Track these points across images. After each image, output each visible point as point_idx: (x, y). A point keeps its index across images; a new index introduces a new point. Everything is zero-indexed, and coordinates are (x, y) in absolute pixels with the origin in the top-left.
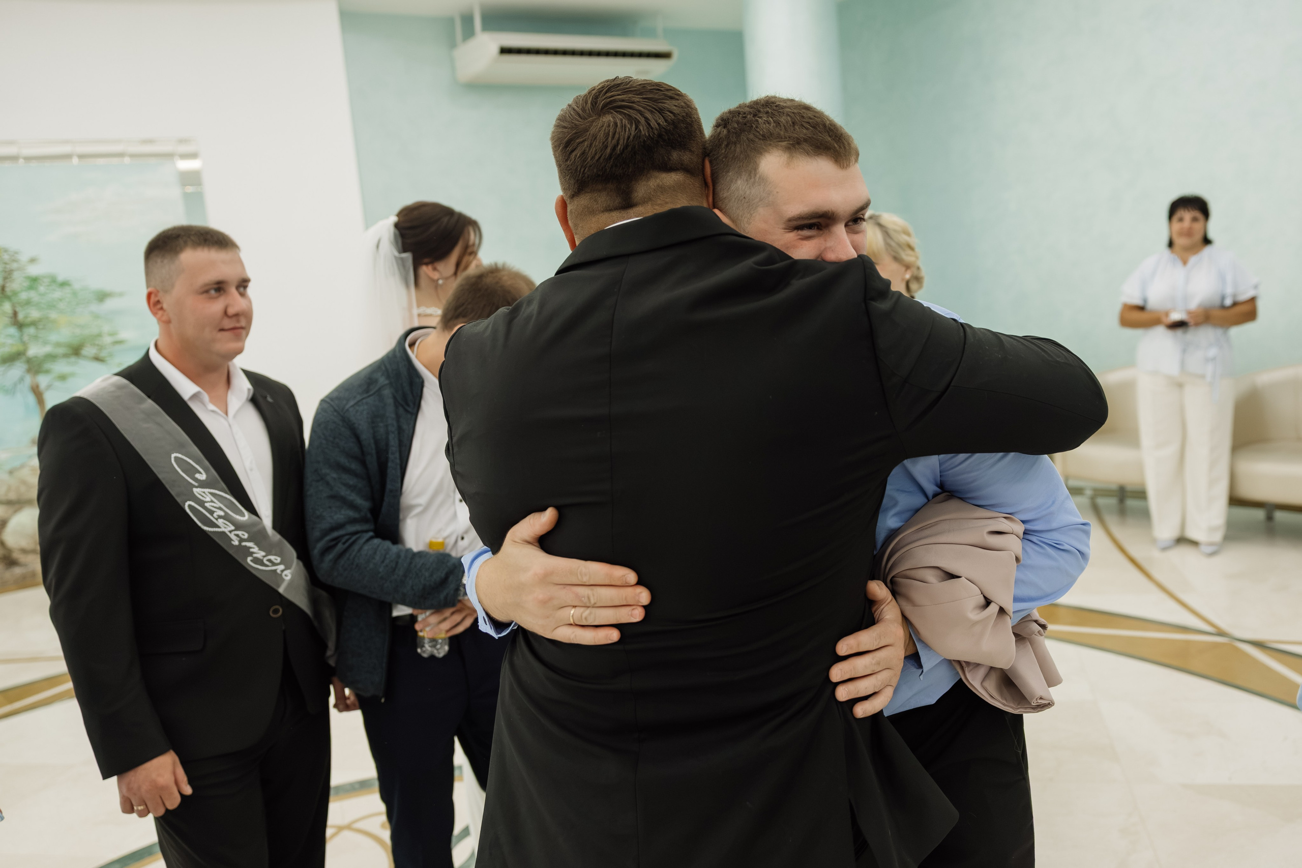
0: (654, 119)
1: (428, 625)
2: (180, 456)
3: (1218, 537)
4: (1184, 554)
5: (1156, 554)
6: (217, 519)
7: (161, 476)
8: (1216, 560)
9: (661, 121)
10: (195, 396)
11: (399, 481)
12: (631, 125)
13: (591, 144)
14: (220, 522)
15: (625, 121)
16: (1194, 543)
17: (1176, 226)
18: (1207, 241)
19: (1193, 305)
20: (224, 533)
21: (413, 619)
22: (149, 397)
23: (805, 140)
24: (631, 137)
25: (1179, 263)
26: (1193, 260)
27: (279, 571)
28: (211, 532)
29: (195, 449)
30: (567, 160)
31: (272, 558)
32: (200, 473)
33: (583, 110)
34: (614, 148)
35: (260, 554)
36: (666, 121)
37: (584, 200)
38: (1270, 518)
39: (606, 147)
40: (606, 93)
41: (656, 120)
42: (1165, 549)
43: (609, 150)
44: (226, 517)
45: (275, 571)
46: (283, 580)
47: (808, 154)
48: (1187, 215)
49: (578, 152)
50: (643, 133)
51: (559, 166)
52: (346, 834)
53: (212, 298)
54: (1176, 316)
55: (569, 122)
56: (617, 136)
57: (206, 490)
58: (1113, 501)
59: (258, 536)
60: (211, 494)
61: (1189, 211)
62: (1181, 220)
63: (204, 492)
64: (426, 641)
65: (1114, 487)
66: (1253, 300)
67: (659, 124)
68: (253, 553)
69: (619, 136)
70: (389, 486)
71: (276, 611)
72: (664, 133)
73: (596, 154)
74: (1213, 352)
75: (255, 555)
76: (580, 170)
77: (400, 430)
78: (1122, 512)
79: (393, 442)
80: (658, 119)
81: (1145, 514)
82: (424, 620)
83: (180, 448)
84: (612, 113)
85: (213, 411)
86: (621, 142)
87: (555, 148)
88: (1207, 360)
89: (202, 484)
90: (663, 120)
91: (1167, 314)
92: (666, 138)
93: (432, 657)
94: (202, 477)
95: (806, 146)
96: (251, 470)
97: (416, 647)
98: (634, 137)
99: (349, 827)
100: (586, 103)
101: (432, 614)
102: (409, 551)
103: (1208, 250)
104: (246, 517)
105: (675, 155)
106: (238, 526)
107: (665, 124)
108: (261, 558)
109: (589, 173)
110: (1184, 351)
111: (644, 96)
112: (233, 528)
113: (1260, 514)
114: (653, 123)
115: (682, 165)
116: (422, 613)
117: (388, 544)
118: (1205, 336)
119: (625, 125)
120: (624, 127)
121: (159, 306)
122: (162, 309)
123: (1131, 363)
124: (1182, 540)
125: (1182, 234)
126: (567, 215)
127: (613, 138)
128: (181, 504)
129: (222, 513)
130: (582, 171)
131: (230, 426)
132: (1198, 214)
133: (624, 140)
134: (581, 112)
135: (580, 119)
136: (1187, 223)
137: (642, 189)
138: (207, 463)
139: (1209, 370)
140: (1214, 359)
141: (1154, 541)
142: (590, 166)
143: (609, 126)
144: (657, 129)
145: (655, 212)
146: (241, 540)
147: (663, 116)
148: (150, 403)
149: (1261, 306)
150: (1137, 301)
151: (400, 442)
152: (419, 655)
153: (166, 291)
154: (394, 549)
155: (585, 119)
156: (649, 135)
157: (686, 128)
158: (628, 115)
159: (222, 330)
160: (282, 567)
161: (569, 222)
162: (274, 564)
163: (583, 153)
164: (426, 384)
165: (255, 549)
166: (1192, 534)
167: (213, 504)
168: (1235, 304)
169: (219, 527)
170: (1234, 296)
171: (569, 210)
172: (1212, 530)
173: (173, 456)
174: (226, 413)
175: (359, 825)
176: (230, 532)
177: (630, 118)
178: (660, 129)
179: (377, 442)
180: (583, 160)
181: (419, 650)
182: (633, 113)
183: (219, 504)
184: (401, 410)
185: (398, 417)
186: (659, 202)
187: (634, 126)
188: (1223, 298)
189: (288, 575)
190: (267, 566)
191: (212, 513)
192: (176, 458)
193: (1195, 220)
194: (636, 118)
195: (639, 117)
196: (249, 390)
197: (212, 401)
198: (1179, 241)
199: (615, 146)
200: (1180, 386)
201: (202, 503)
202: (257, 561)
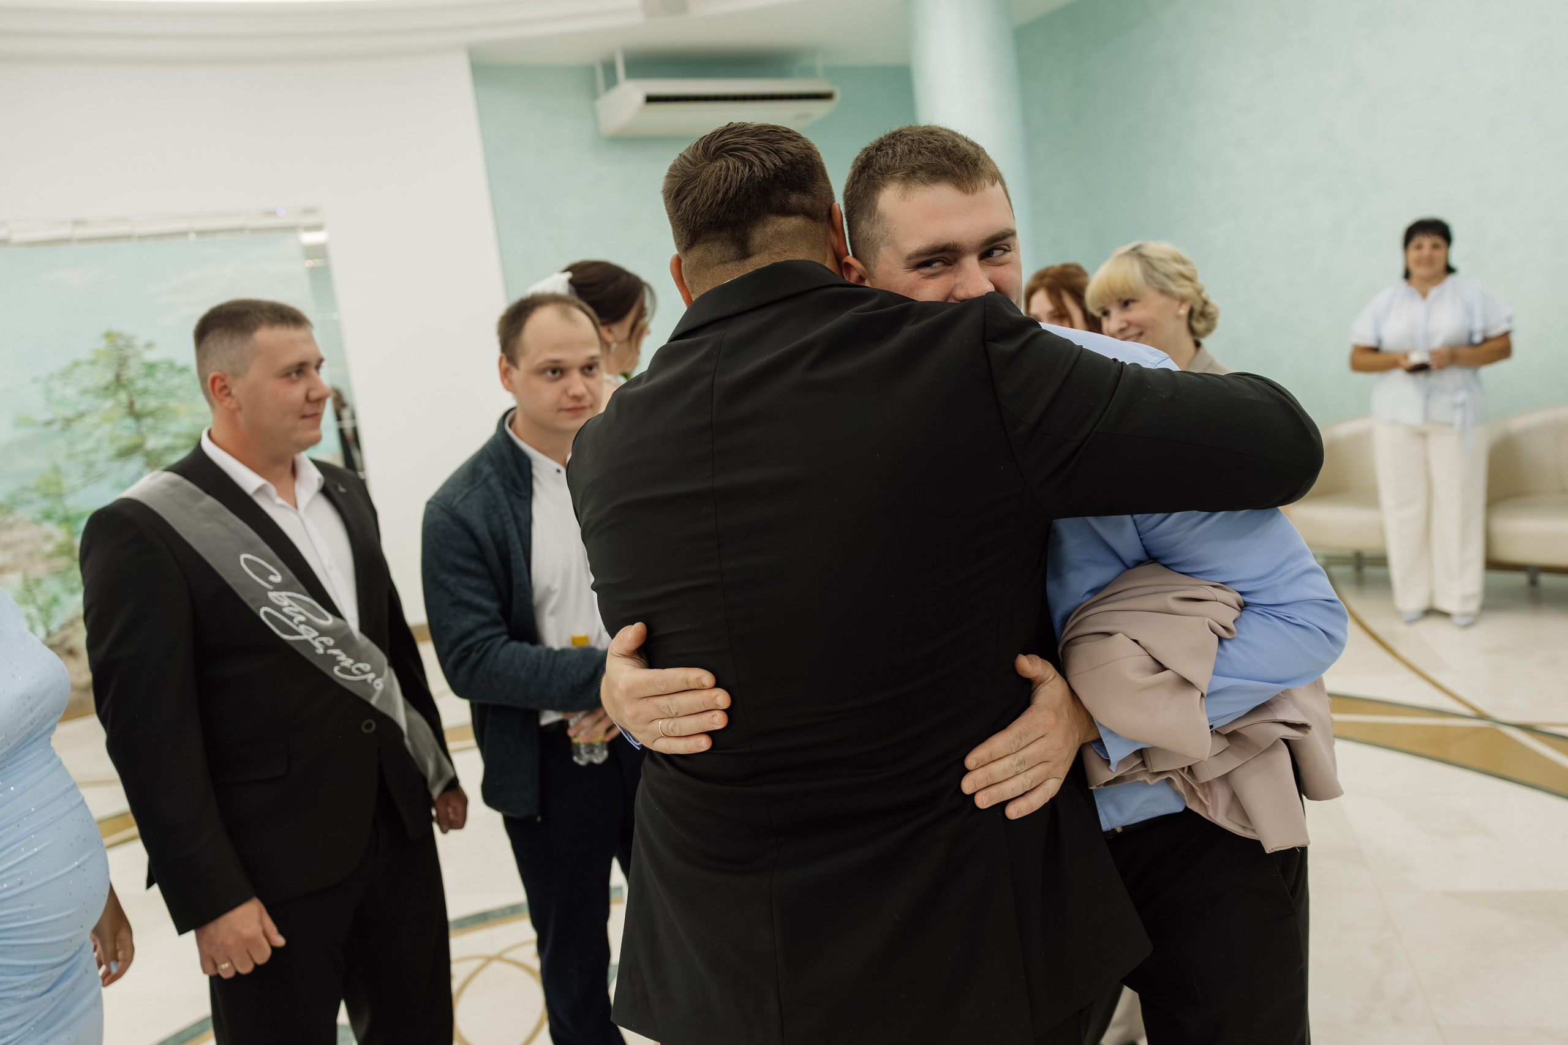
0: (770, 160)
1: (582, 729)
2: (249, 556)
3: (1473, 606)
4: (1433, 626)
5: (1401, 628)
6: (298, 626)
7: (229, 581)
8: (1474, 633)
9: (778, 162)
10: (260, 490)
11: (526, 572)
12: (745, 167)
13: (702, 190)
14: (302, 628)
15: (738, 164)
16: (1445, 615)
17: (1413, 254)
18: (1449, 270)
19: (1437, 343)
20: (306, 642)
21: (563, 725)
22: (208, 493)
23: (921, 168)
24: (745, 179)
25: (1418, 297)
26: (1434, 292)
27: (369, 681)
28: (291, 641)
29: (266, 548)
30: (677, 211)
31: (361, 665)
32: (274, 574)
33: (694, 156)
34: (726, 192)
35: (347, 662)
36: (783, 161)
37: (698, 252)
38: (1533, 583)
39: (718, 192)
40: (719, 137)
41: (772, 162)
42: (1411, 622)
43: (720, 195)
44: (308, 623)
45: (365, 681)
46: (374, 690)
47: (923, 182)
48: (1426, 241)
49: (689, 200)
50: (758, 174)
51: (671, 218)
52: (496, 965)
53: (294, 382)
54: (1416, 358)
55: (679, 170)
56: (729, 179)
57: (284, 594)
58: (1348, 570)
59: (344, 641)
60: (290, 598)
61: (1428, 236)
62: (1419, 247)
63: (281, 596)
64: (582, 746)
65: (1348, 553)
66: (1506, 335)
67: (775, 165)
68: (340, 661)
69: (732, 179)
70: (516, 581)
71: (369, 726)
72: (780, 174)
73: (707, 199)
74: (1461, 396)
75: (343, 664)
76: (692, 218)
77: (516, 518)
78: (1360, 582)
79: (513, 533)
80: (773, 159)
81: (1385, 584)
82: (577, 724)
83: (249, 547)
84: (724, 157)
85: (282, 506)
86: (734, 184)
87: (666, 199)
88: (1455, 406)
89: (278, 587)
90: (779, 160)
91: (1406, 356)
92: (784, 178)
93: (591, 764)
94: (277, 578)
95: (921, 174)
96: (330, 568)
97: (571, 755)
98: (748, 179)
99: (499, 957)
100: (697, 149)
101: (585, 716)
102: (550, 650)
103: (1451, 280)
104: (330, 621)
105: (794, 199)
106: (323, 632)
107: (781, 164)
108: (349, 667)
109: (701, 221)
110: (1427, 397)
111: (760, 138)
112: (316, 634)
113: (1521, 578)
114: (768, 164)
115: (803, 208)
116: (572, 717)
117: (526, 646)
118: (1453, 377)
119: (738, 168)
120: (736, 169)
121: (225, 392)
122: (229, 394)
123: (1364, 411)
124: (1431, 612)
125: (1419, 262)
126: (682, 275)
127: (725, 181)
128: (255, 611)
129: (303, 619)
130: (693, 219)
131: (302, 521)
132: (1439, 240)
133: (736, 183)
134: (691, 159)
135: (691, 166)
136: (1426, 250)
137: (760, 235)
138: (280, 563)
139: (1458, 417)
140: (1463, 405)
141: (1398, 613)
142: (702, 213)
143: (721, 170)
144: (772, 170)
145: (772, 261)
146: (326, 648)
147: (779, 157)
148: (209, 501)
149: (1516, 341)
150: (1370, 342)
151: (519, 531)
152: (577, 765)
153: (236, 375)
154: (534, 650)
155: (695, 165)
156: (764, 176)
157: (806, 169)
158: (741, 157)
159: (304, 417)
160: (372, 676)
161: (685, 281)
162: (363, 673)
163: (694, 201)
164: (534, 464)
165: (342, 657)
166: (1443, 604)
167: (291, 609)
168: (1486, 340)
169: (299, 634)
170: (1485, 331)
171: (683, 265)
172: (1466, 598)
173: (243, 557)
174: (296, 507)
175: (511, 955)
176: (314, 639)
177: (743, 160)
178: (776, 170)
179: (493, 535)
180: (695, 208)
181: (575, 759)
182: (747, 155)
183: (298, 608)
184: (513, 497)
185: (511, 506)
186: (777, 250)
187: (748, 168)
188: (1471, 334)
189: (379, 685)
190: (355, 675)
191: (291, 618)
192: (246, 560)
193: (1435, 247)
194: (750, 160)
195: (752, 158)
196: (319, 480)
197: (281, 494)
198: (1418, 271)
199: (727, 189)
200: (1423, 436)
201: (279, 609)
202: (345, 670)
